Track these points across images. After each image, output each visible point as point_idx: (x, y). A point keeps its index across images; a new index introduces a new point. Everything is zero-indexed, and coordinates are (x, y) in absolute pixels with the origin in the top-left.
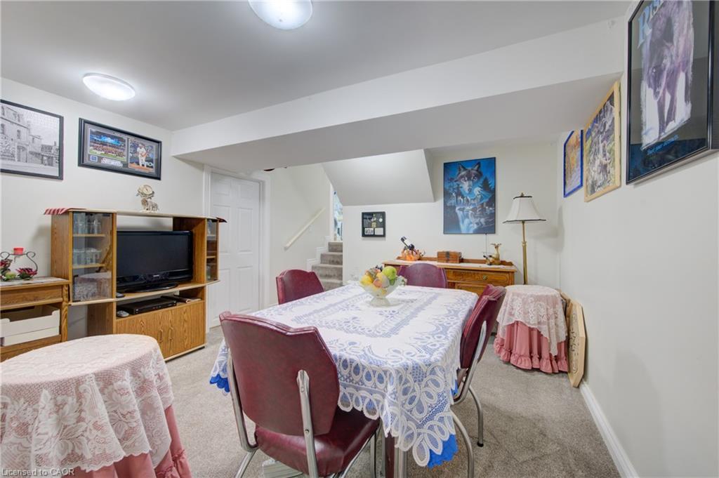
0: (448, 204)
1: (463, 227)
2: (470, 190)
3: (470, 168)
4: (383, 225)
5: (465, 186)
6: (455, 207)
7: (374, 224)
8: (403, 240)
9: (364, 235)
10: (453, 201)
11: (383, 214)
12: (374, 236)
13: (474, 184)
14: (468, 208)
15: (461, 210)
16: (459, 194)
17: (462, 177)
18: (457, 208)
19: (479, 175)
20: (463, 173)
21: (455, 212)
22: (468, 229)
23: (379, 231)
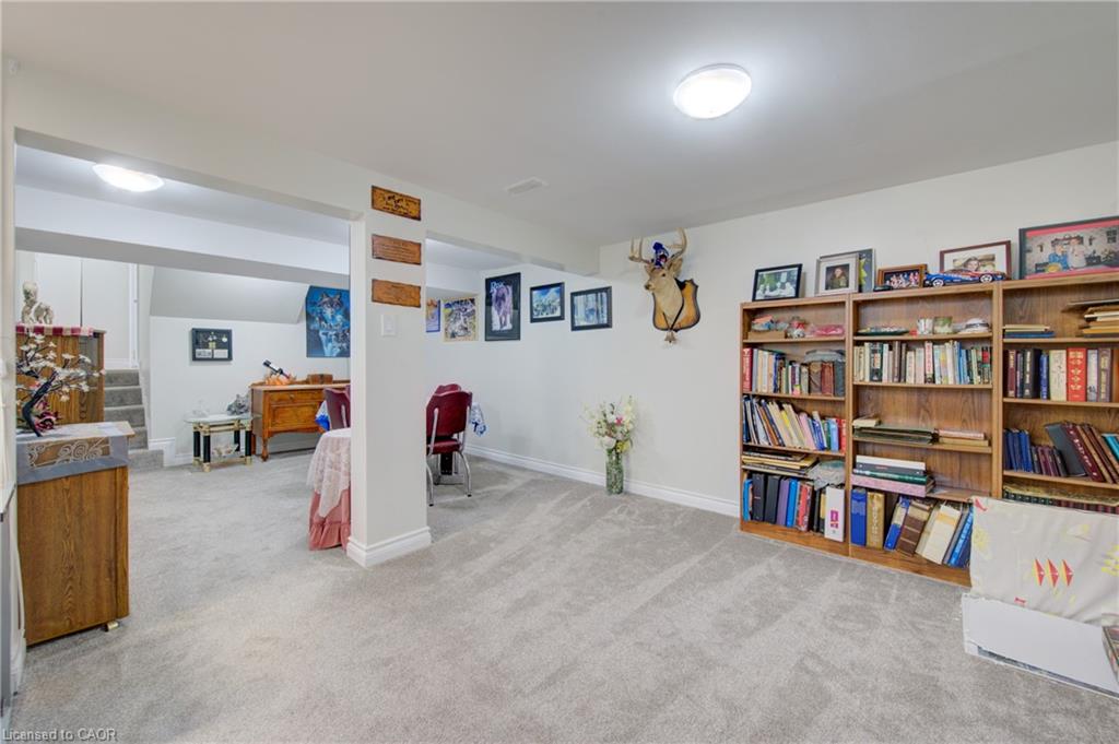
0: (312, 327)
1: (327, 349)
2: (333, 316)
3: (332, 296)
4: (228, 346)
5: (328, 312)
6: (318, 332)
7: (212, 345)
8: (267, 364)
9: (194, 359)
10: (315, 325)
11: (228, 333)
12: (213, 359)
13: (337, 311)
14: (330, 333)
15: (326, 334)
16: (322, 319)
17: (325, 303)
18: (321, 333)
19: (341, 304)
20: (326, 299)
21: (318, 336)
22: (332, 352)
23: (223, 353)
